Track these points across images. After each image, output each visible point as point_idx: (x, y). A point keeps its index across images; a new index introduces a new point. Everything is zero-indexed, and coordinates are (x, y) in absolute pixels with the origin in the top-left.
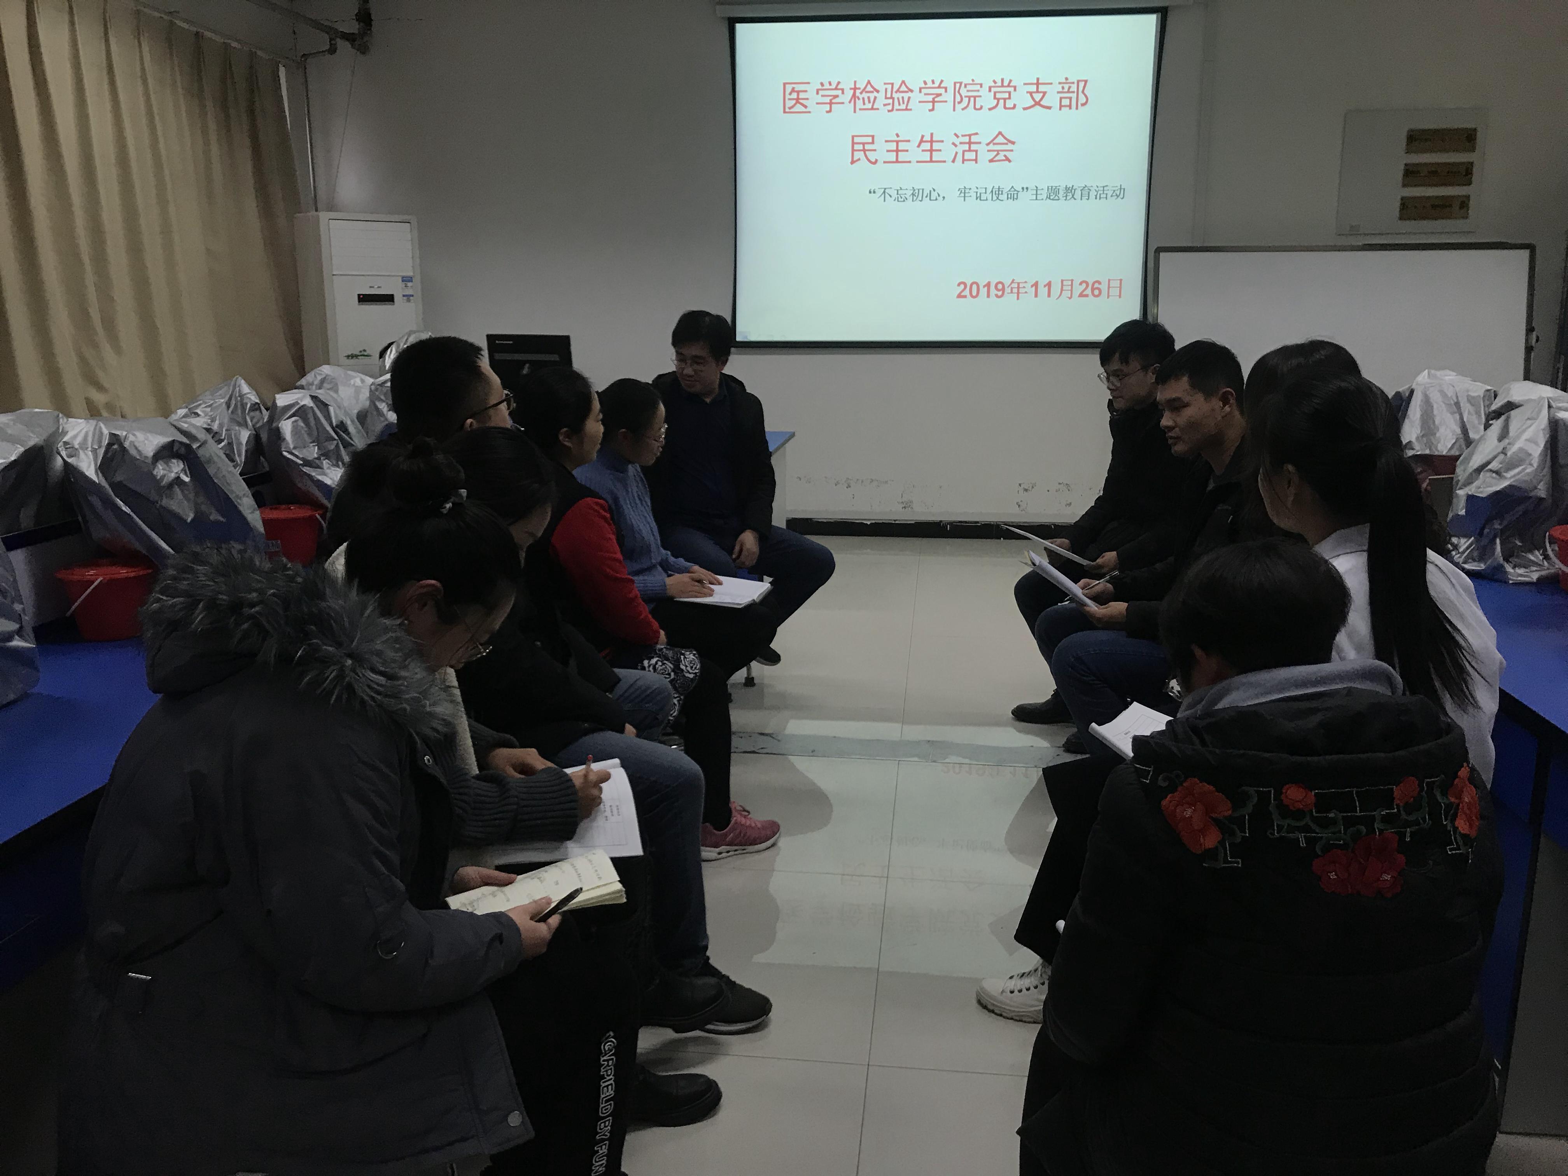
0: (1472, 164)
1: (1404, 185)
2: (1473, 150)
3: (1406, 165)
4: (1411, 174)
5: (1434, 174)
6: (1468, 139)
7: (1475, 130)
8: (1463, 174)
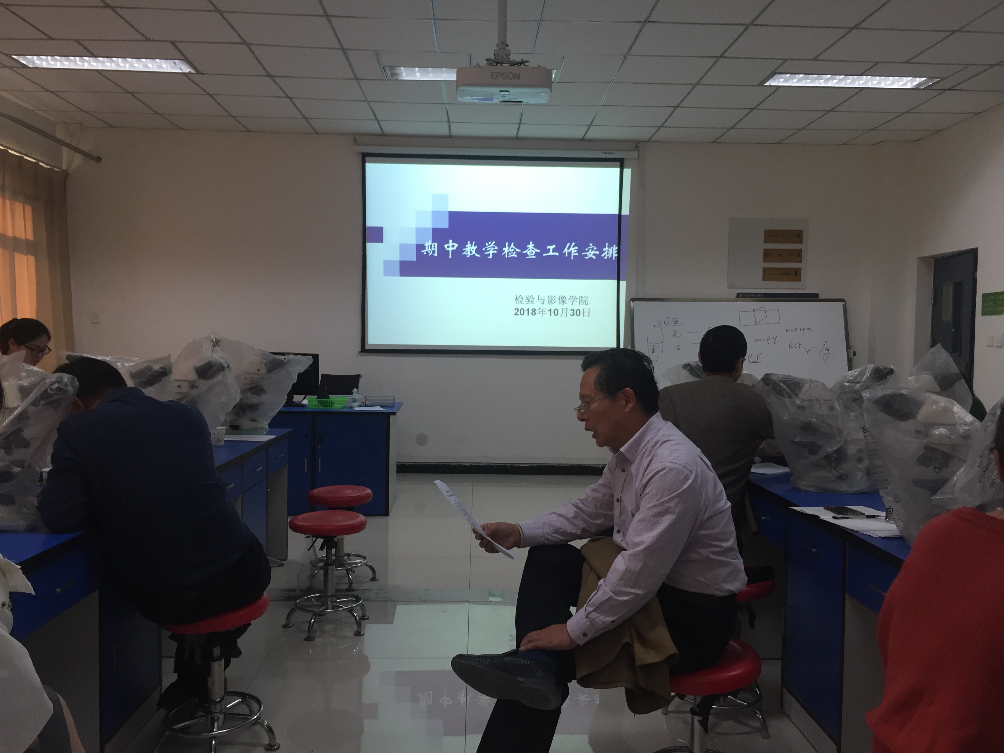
0: (801, 250)
1: (765, 261)
2: (801, 242)
3: (765, 250)
4: (768, 255)
5: (780, 255)
6: (798, 236)
7: (802, 231)
8: (797, 255)
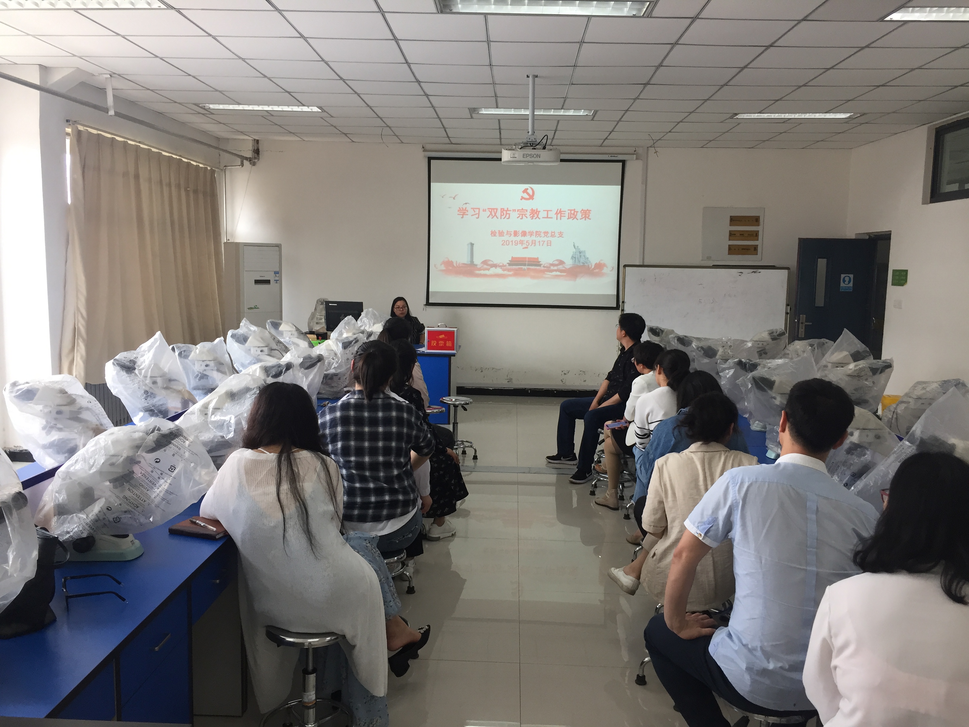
0: (758, 231)
1: (729, 240)
2: (758, 225)
3: (730, 231)
4: (732, 235)
5: (743, 235)
6: (756, 220)
7: (759, 217)
8: (755, 235)
